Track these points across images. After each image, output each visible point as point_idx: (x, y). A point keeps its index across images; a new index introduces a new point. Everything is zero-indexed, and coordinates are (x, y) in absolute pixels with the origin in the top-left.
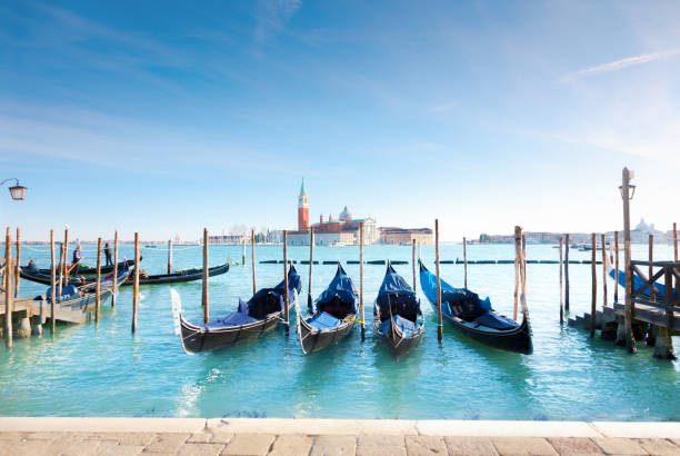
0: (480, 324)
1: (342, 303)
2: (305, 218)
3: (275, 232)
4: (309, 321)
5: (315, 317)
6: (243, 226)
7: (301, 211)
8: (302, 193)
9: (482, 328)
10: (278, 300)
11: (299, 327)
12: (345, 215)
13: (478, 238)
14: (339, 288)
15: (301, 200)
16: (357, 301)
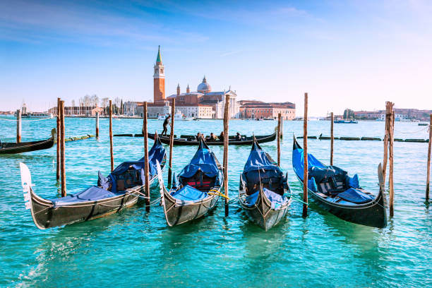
0: (342, 199)
1: (206, 178)
2: (161, 90)
3: (129, 104)
4: (173, 194)
5: (178, 191)
6: (96, 97)
7: (157, 82)
8: (158, 62)
9: (343, 203)
10: (139, 174)
11: (163, 199)
12: (204, 86)
13: (342, 114)
14: (201, 162)
15: (156, 70)
16: (221, 175)
